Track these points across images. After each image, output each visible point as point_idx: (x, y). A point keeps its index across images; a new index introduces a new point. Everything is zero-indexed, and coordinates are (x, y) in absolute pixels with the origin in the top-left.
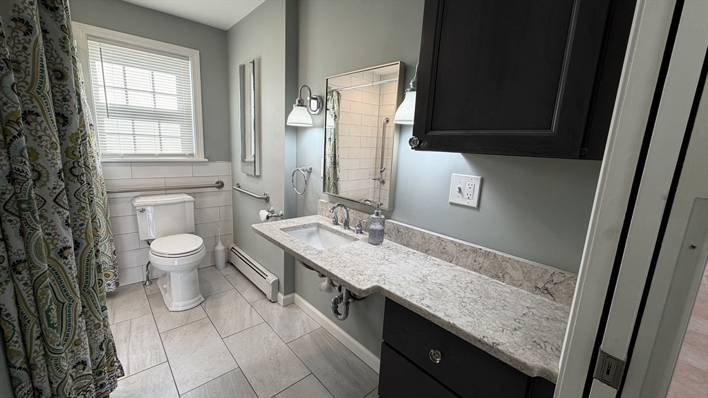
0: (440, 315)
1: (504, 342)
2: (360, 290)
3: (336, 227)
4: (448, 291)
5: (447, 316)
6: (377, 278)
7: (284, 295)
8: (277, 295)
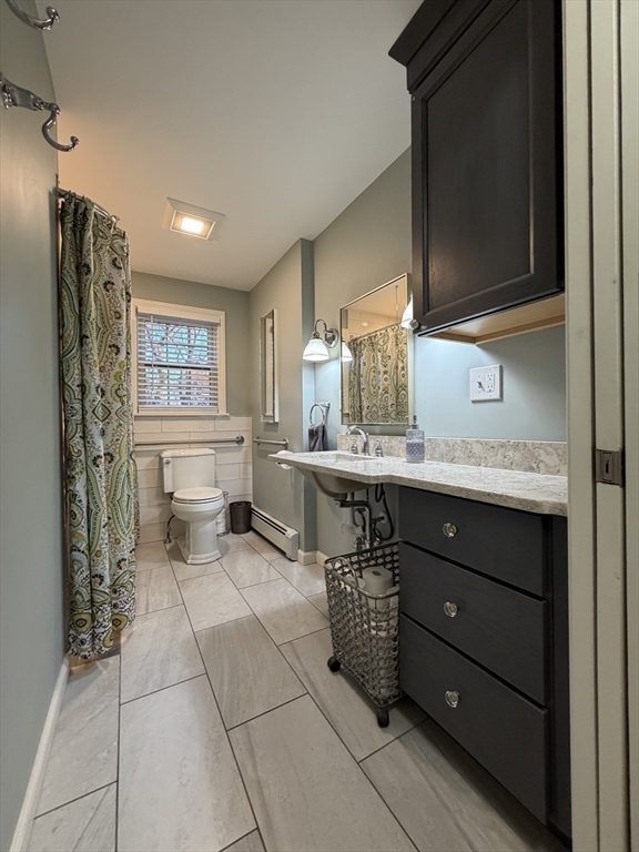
7: (306, 551)
8: (297, 553)
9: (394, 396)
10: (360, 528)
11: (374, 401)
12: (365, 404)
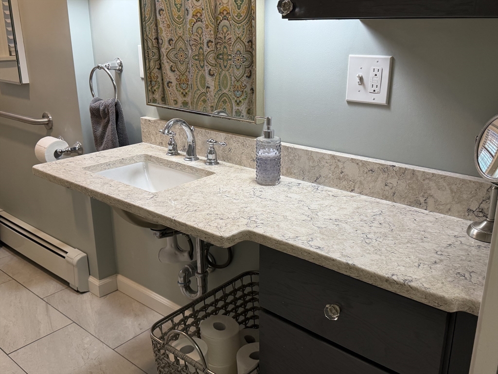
0: (336, 256)
1: (418, 278)
2: (221, 238)
3: (174, 159)
4: (347, 227)
5: (345, 256)
6: (245, 221)
7: (101, 278)
8: (87, 281)
9: (212, 28)
10: (186, 255)
11: (180, 32)
12: (165, 36)
